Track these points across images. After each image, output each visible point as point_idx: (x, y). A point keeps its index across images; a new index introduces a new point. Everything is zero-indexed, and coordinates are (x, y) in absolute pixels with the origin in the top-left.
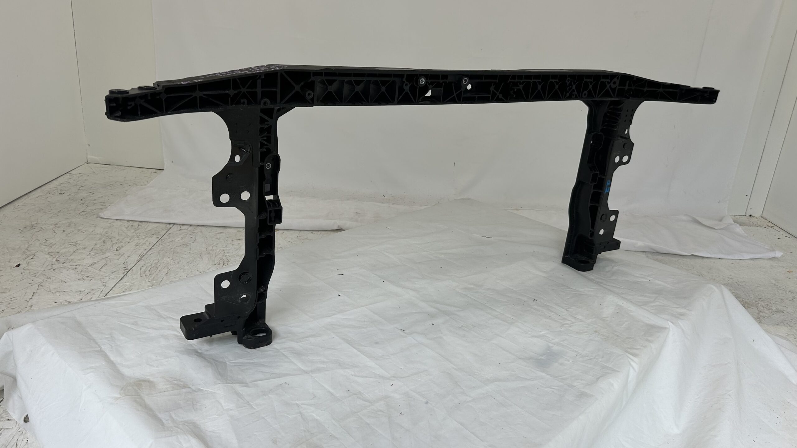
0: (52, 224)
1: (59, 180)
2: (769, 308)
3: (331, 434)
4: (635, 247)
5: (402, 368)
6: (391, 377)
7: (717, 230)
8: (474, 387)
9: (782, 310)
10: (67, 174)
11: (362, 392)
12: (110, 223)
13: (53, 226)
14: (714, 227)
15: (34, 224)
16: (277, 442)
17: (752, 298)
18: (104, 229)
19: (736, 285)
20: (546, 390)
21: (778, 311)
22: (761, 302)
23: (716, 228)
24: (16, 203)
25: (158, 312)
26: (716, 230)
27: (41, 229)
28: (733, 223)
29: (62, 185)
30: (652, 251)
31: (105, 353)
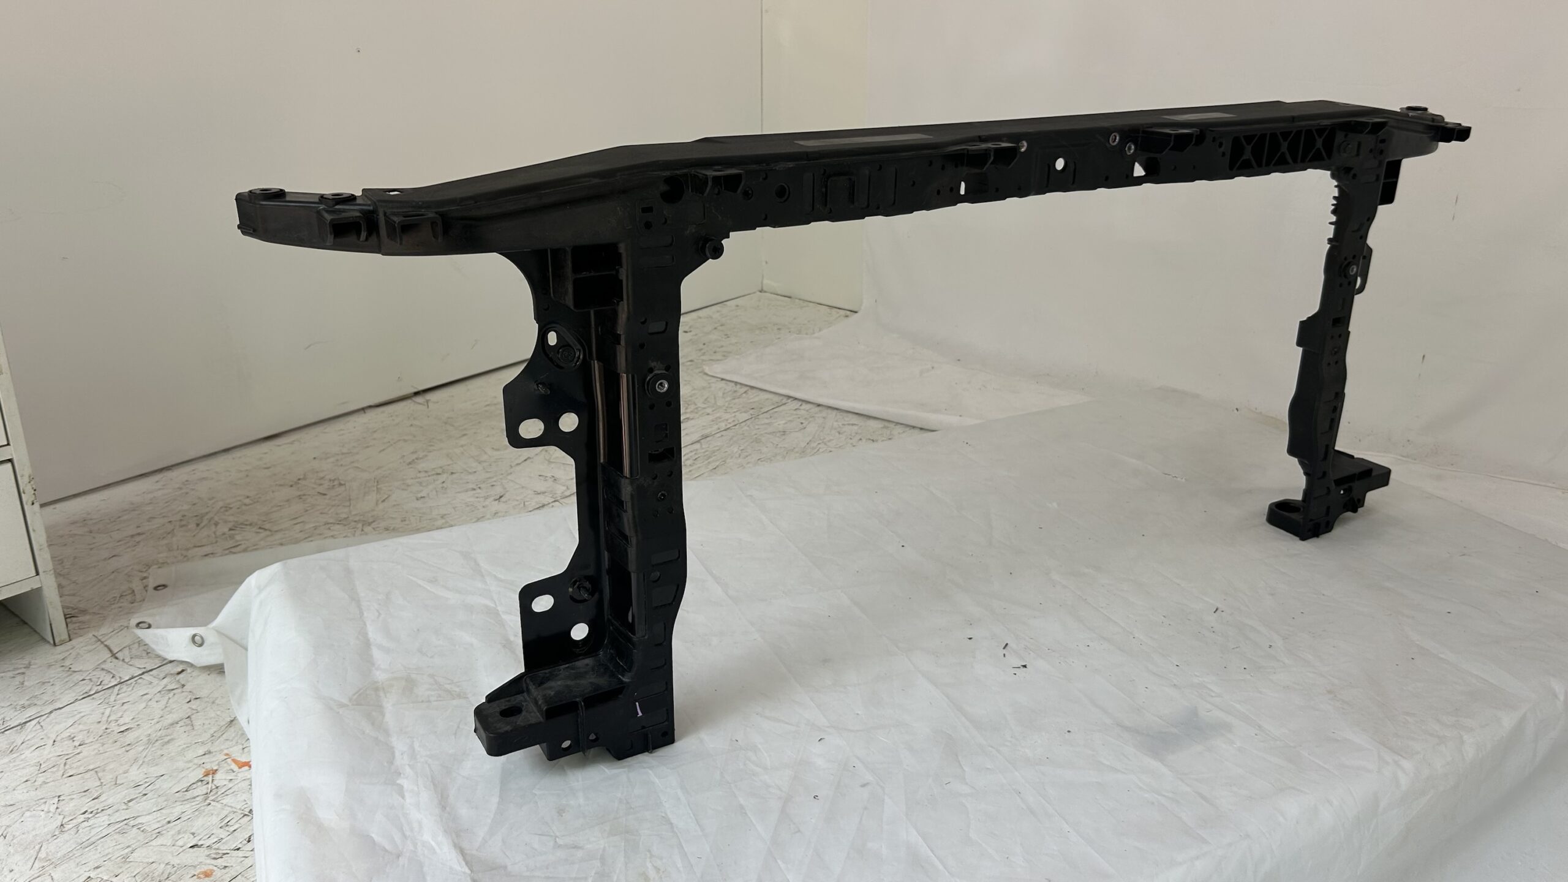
3: (663, 815)
5: (859, 712)
6: (828, 727)
8: (988, 769)
11: (760, 746)
16: (564, 812)
20: (1146, 795)
25: (478, 565)
29: (699, 320)
31: (365, 624)
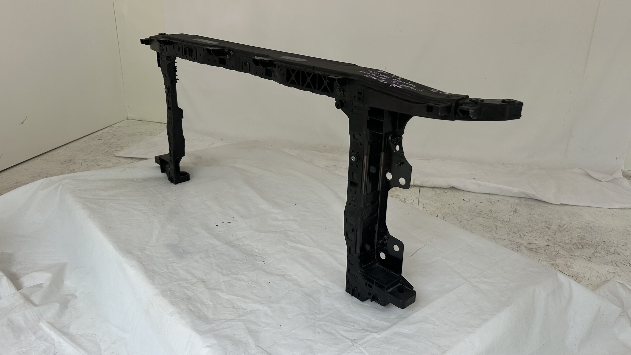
0: (82, 160)
1: (103, 130)
2: (607, 250)
4: (512, 193)
7: (602, 182)
9: (619, 252)
10: (110, 127)
12: (119, 160)
13: (83, 161)
14: (600, 180)
15: (72, 160)
17: (596, 240)
18: (114, 164)
19: (590, 229)
21: (615, 253)
22: (603, 245)
23: (602, 180)
24: (68, 145)
26: (600, 182)
27: (75, 163)
28: (622, 177)
29: (104, 134)
30: (527, 197)
